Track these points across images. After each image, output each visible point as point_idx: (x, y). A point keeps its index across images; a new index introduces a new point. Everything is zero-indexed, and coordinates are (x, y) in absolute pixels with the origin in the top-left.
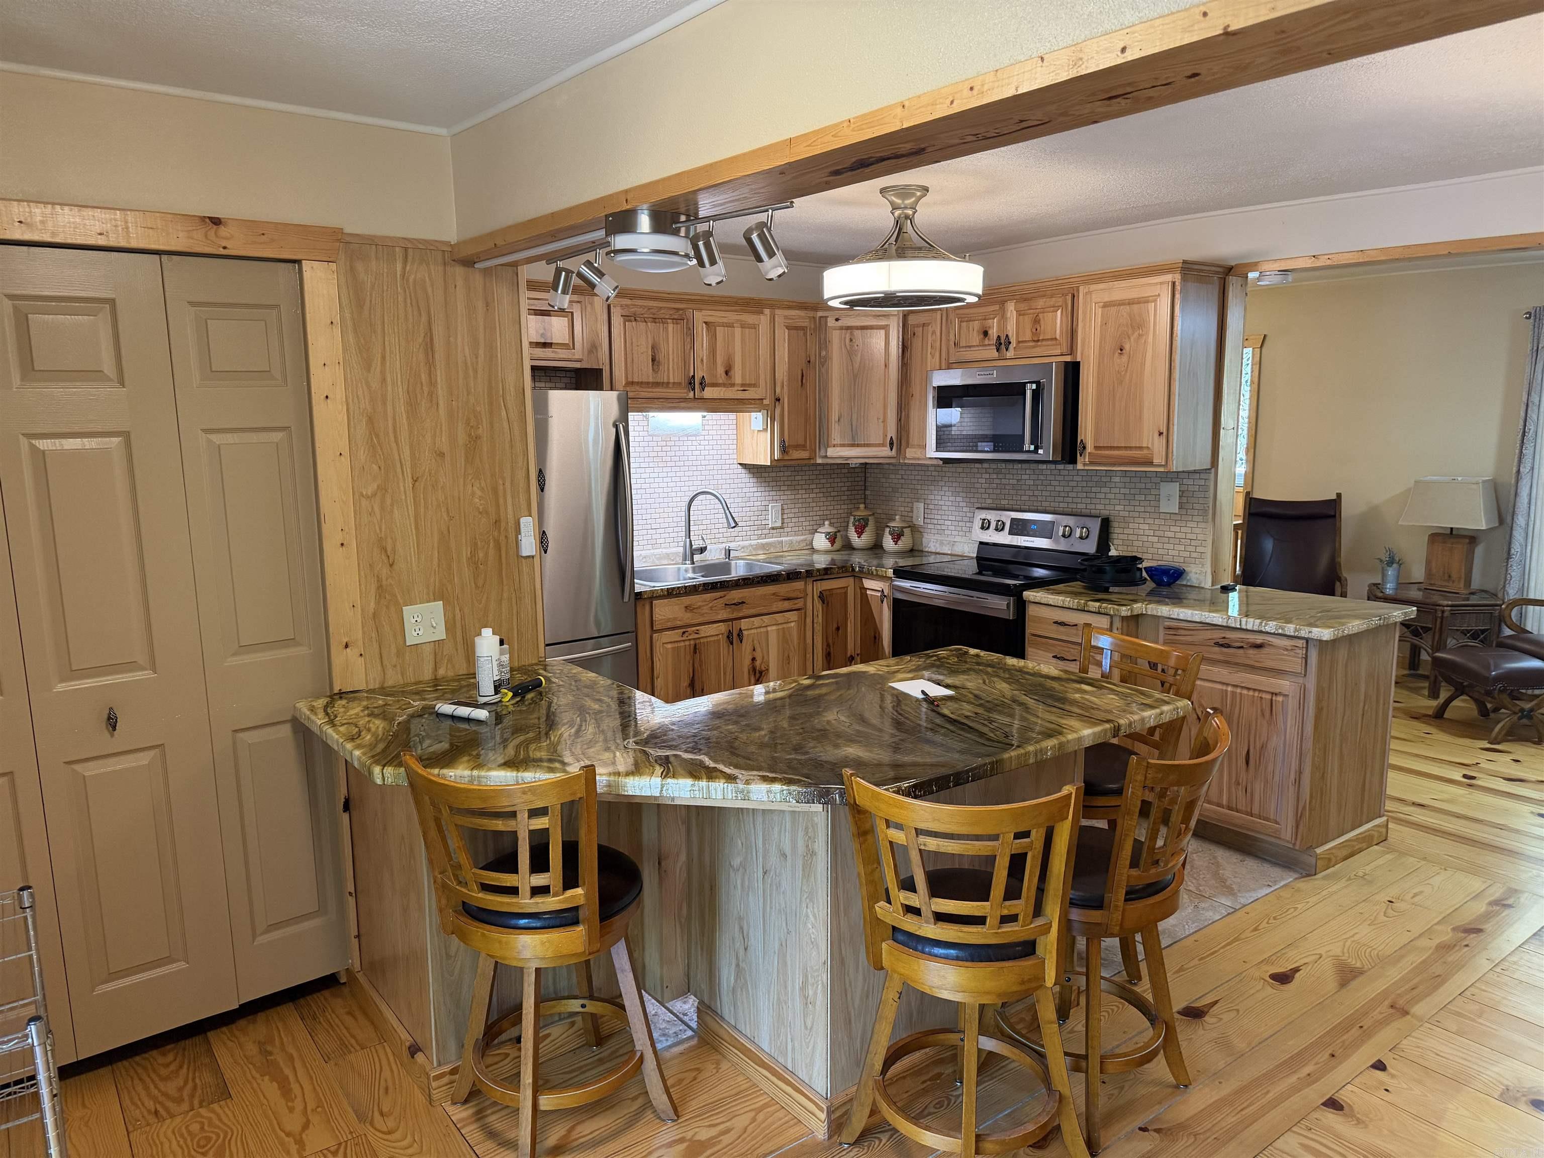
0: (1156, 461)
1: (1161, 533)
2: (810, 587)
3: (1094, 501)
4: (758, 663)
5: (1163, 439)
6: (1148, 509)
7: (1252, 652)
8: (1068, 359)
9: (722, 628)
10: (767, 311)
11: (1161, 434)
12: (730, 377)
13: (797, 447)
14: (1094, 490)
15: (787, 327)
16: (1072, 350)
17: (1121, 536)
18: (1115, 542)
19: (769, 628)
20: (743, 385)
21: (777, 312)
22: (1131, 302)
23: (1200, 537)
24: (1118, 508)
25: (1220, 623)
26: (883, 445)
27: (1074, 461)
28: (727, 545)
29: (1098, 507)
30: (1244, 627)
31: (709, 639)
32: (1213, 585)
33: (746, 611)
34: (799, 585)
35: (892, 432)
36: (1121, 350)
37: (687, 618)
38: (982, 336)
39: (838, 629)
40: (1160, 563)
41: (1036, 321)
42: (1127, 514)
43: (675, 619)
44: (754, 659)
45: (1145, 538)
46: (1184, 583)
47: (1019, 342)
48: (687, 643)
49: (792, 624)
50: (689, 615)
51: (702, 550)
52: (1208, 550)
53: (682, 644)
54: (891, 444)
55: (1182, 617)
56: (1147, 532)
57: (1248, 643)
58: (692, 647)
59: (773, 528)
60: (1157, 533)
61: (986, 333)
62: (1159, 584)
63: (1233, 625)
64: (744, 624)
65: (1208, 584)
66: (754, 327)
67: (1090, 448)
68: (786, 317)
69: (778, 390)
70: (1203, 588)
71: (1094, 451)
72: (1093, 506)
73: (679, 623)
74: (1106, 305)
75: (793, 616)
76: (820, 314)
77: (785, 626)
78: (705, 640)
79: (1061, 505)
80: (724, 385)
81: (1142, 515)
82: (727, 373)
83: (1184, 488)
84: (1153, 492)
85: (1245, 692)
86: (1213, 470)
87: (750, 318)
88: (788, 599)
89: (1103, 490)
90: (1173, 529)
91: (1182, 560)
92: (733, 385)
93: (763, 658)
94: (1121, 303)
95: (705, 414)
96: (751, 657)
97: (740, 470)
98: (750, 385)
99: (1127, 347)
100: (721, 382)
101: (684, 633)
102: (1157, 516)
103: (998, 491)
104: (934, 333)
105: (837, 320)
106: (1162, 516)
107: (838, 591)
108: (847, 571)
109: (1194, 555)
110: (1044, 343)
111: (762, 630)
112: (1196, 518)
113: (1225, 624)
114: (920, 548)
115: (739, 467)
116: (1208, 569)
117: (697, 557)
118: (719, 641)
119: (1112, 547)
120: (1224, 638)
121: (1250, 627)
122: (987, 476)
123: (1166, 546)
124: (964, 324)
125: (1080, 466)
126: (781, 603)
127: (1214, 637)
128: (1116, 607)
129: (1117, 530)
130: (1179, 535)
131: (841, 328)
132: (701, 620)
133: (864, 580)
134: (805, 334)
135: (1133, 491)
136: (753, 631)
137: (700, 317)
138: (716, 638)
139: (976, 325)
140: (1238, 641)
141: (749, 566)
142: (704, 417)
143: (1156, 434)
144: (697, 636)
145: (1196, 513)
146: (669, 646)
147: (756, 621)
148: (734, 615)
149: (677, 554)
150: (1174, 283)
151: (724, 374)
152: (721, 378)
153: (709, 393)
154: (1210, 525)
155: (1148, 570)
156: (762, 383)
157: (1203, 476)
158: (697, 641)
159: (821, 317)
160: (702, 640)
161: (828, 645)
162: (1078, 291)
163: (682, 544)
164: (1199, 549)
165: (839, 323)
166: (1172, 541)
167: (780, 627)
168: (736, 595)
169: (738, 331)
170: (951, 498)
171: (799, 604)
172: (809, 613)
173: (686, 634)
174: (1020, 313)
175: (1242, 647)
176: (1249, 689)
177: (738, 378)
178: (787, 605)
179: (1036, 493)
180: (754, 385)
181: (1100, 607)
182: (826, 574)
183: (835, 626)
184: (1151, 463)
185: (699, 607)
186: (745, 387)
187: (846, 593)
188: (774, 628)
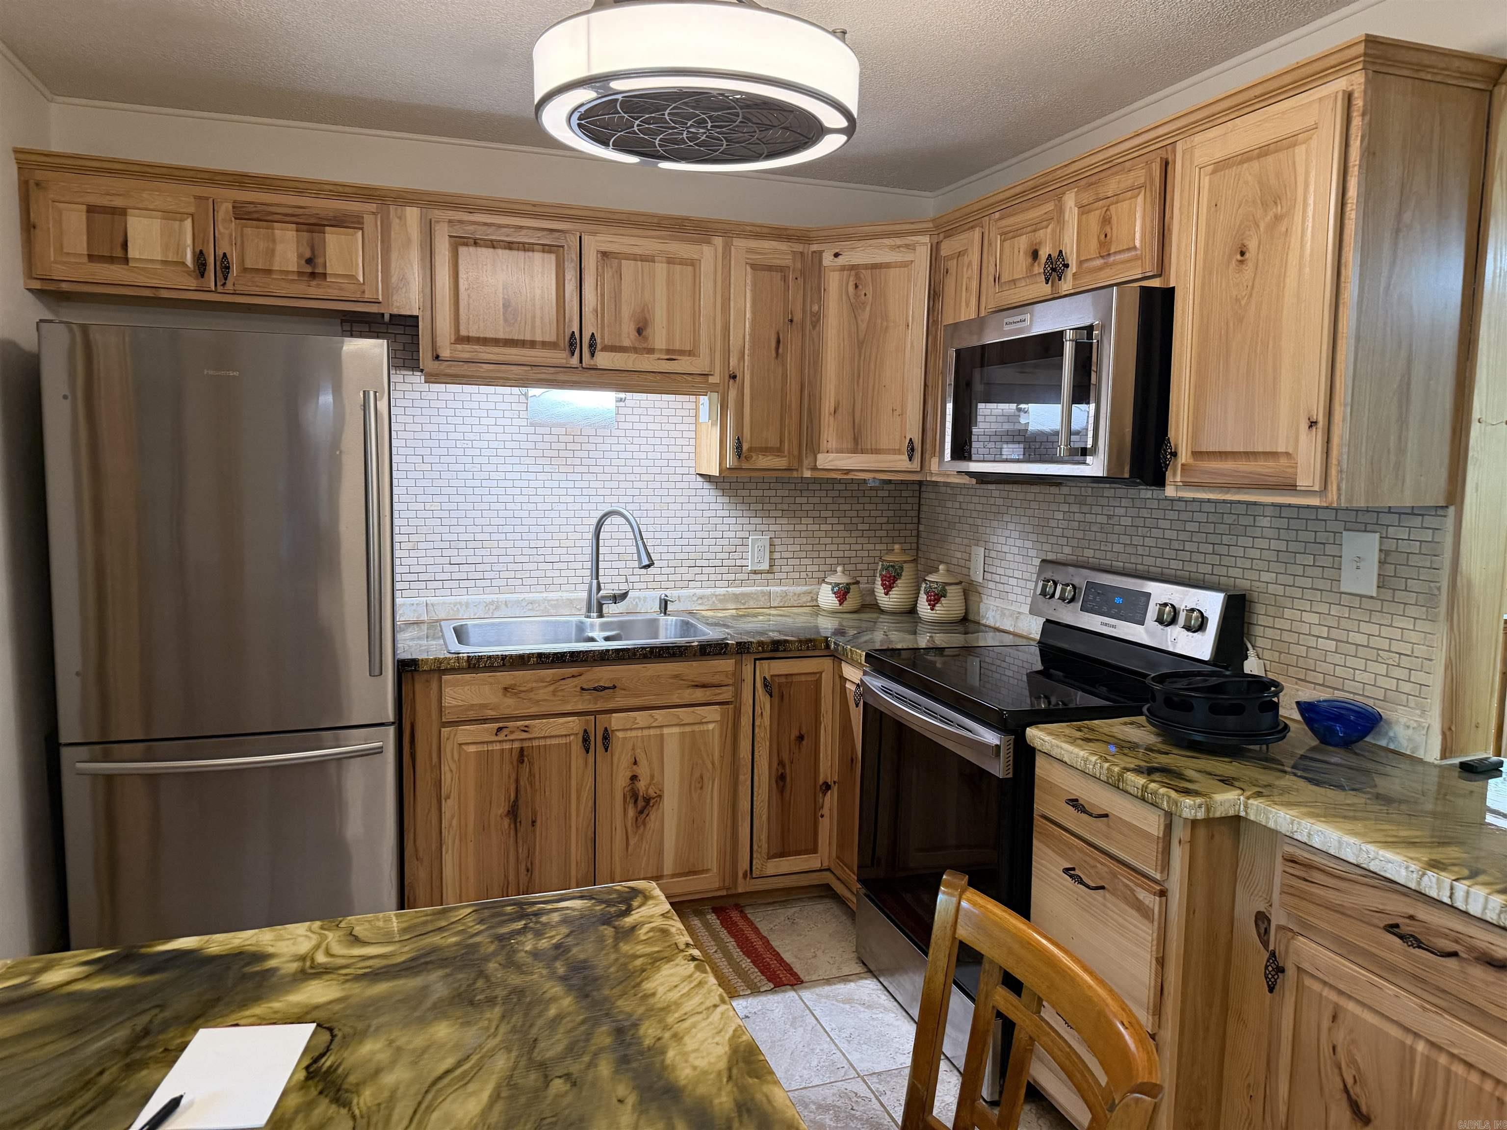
0: (1303, 482)
1: (1342, 636)
2: (748, 669)
3: (1226, 561)
4: (642, 785)
5: (1319, 434)
6: (1320, 584)
7: (1478, 972)
8: (1156, 283)
9: (574, 724)
10: (718, 241)
11: (1312, 424)
12: (646, 339)
13: (765, 450)
14: (1226, 539)
15: (754, 267)
16: (1162, 269)
17: (1269, 633)
18: (1260, 642)
19: (666, 731)
20: (668, 351)
21: (737, 242)
22: (1264, 151)
23: (1421, 650)
24: (1266, 576)
26: (899, 452)
27: (1156, 481)
28: (662, 593)
29: (1233, 572)
30: (1460, 904)
31: (549, 742)
32: (1443, 756)
33: (620, 701)
34: (726, 665)
35: (914, 433)
36: (1242, 254)
37: (509, 705)
38: (1030, 260)
39: (801, 738)
40: (1339, 695)
41: (1106, 221)
42: (1280, 590)
43: (484, 706)
44: (634, 778)
45: (1312, 642)
46: (1383, 743)
47: (1081, 263)
48: (507, 746)
49: (711, 726)
50: (510, 701)
51: (617, 598)
52: (1436, 682)
53: (497, 747)
54: (911, 450)
55: (1317, 842)
56: (1316, 630)
57: (1471, 949)
58: (515, 755)
59: (755, 572)
60: (1335, 633)
61: (1035, 255)
62: (1326, 738)
64: (616, 721)
65: (1432, 752)
66: (693, 263)
67: (1184, 457)
68: (750, 251)
69: (733, 361)
70: (1421, 761)
71: (1191, 461)
72: (1223, 571)
73: (490, 713)
74: (1220, 166)
75: (712, 713)
76: (815, 247)
77: (696, 728)
78: (542, 742)
80: (635, 350)
81: (1308, 594)
82: (639, 331)
83: (1391, 545)
84: (1324, 549)
85: (1459, 1069)
86: (1452, 510)
87: (682, 249)
88: (704, 686)
89: (1242, 541)
90: (1364, 627)
91: (1380, 694)
92: (651, 351)
93: (652, 777)
94: (1245, 157)
96: (629, 774)
97: (700, 482)
98: (682, 352)
99: (1252, 245)
100: (627, 343)
101: (500, 729)
102: (1334, 598)
103: (1080, 534)
104: (970, 264)
105: (836, 255)
106: (1345, 600)
107: (803, 678)
108: (815, 648)
109: (1406, 687)
110: (1117, 258)
111: (652, 732)
112: (1412, 611)
114: (975, 620)
115: (699, 479)
116: (1435, 721)
117: (609, 608)
118: (568, 746)
119: (1251, 652)
120: (1411, 917)
121: (1475, 909)
122: (1065, 508)
123: (1351, 662)
124: (1007, 244)
125: (1170, 491)
126: (688, 691)
127: (1389, 908)
128: (1174, 795)
129: (1262, 620)
130: (1376, 642)
131: (843, 268)
132: (533, 710)
133: (844, 664)
134: (785, 279)
135: (1293, 547)
136: (633, 734)
137: (593, 245)
138: (563, 741)
139: (1023, 243)
140: (1446, 937)
141: (686, 627)
143: (1304, 425)
144: (524, 735)
145: (1413, 598)
146: (472, 749)
147: (641, 717)
148: (599, 706)
149: (581, 600)
150: (1350, 93)
151: (633, 334)
152: (628, 337)
153: (603, 360)
154: (1442, 628)
155: (1300, 708)
156: (704, 349)
157: (1429, 521)
158: (526, 744)
159: (814, 252)
160: (535, 743)
161: (781, 763)
162: (1174, 152)
163: (587, 587)
164: (1417, 676)
165: (840, 261)
166: (1362, 652)
167: (688, 729)
168: (604, 674)
169: (661, 269)
170: (1019, 543)
171: (726, 694)
172: (747, 709)
173: (505, 732)
174: (1084, 210)
175: (1455, 954)
176: (1470, 1066)
177: (659, 338)
178: (699, 695)
180: (690, 353)
181: (1145, 788)
182: (776, 650)
183: (795, 733)
184: (1291, 487)
185: (531, 690)
186: (672, 354)
187: (818, 683)
188: (676, 730)
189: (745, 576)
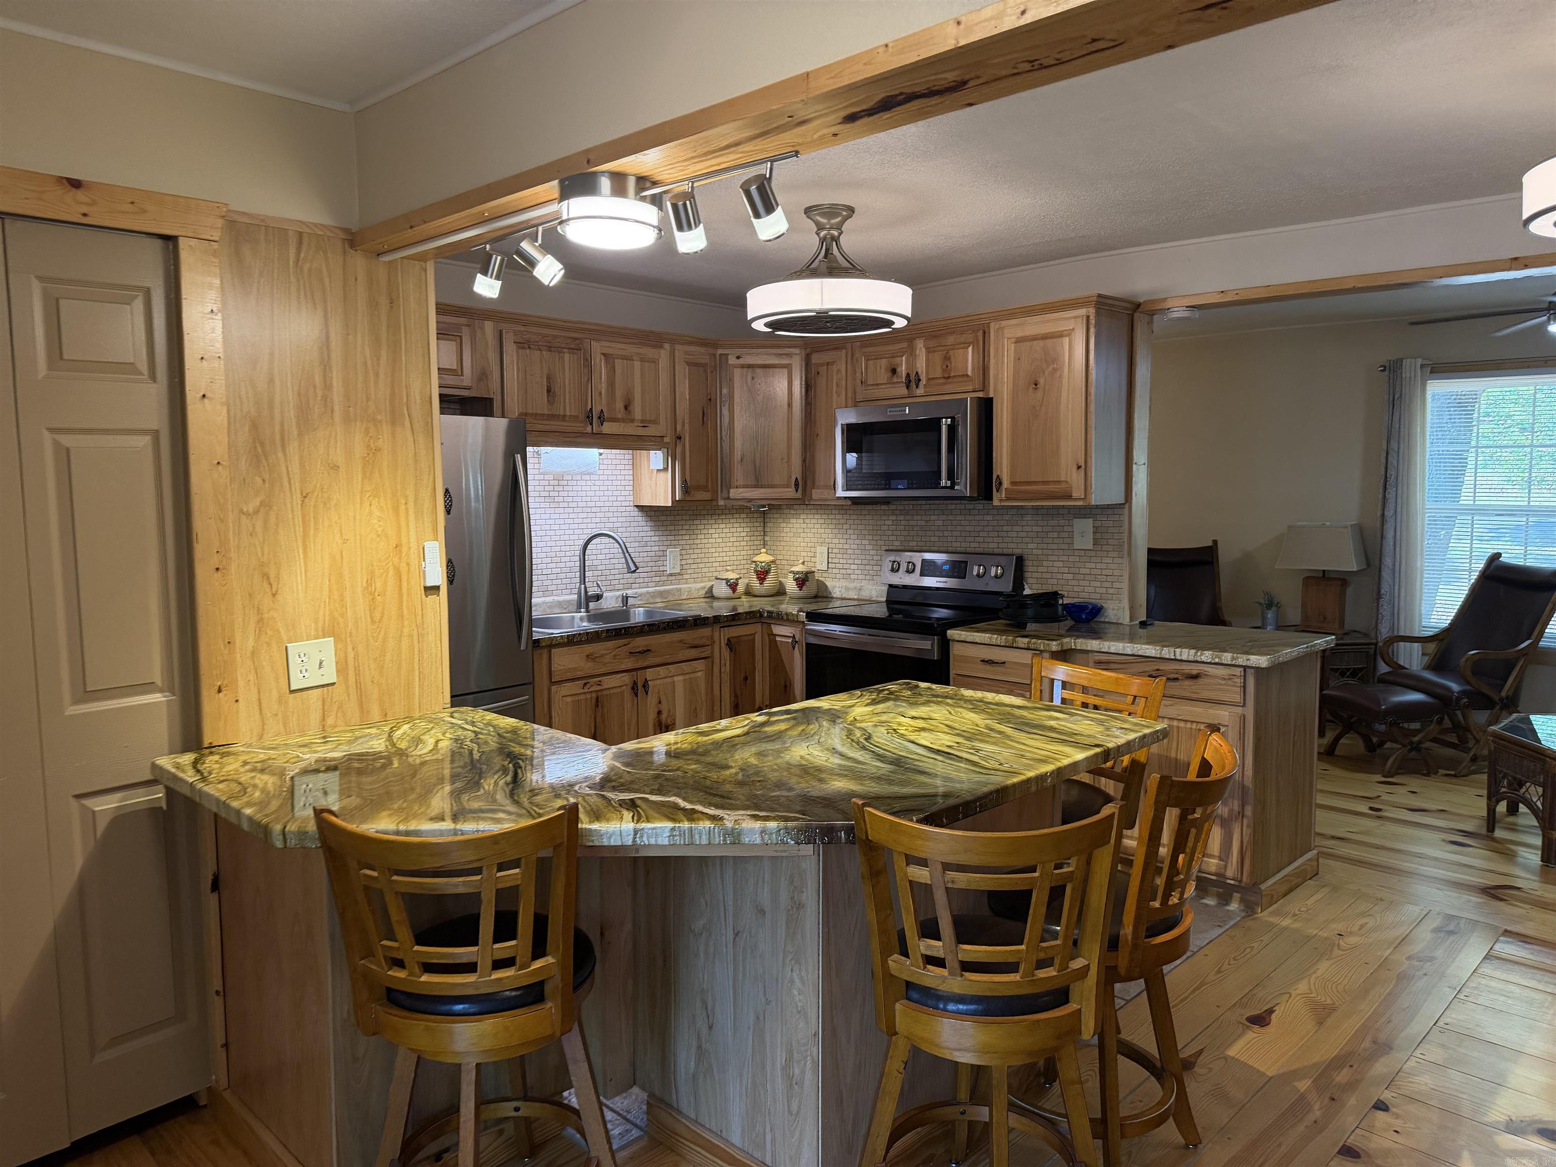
0: (1075, 495)
1: (1077, 571)
2: (716, 635)
3: (1006, 540)
4: (664, 716)
5: (1082, 470)
6: (1063, 547)
7: (1187, 683)
8: (981, 395)
9: (626, 678)
10: (667, 346)
11: (1079, 467)
12: (630, 412)
13: (699, 488)
14: (1005, 528)
15: (688, 363)
16: (985, 386)
17: (1035, 575)
18: (1030, 581)
19: (676, 678)
20: (642, 421)
21: (677, 347)
22: (1045, 337)
23: (1116, 573)
24: (1031, 546)
25: (1153, 655)
26: (788, 486)
27: (989, 497)
28: (624, 592)
29: (1010, 546)
30: (1178, 657)
31: (612, 691)
32: (1131, 621)
33: (651, 660)
34: (705, 632)
35: (797, 472)
36: (1036, 385)
37: (589, 668)
38: (890, 374)
39: (746, 678)
40: (1076, 600)
41: (947, 358)
42: (1040, 552)
43: (575, 669)
44: (659, 713)
45: (1060, 576)
46: (1102, 619)
47: (929, 380)
48: (588, 696)
49: (699, 674)
50: (590, 665)
51: (598, 597)
52: (1125, 586)
53: (583, 697)
54: (797, 485)
55: (1113, 650)
56: (1062, 570)
57: (1183, 674)
58: (594, 701)
59: (671, 575)
60: (1072, 570)
61: (894, 371)
62: (1078, 620)
63: (1167, 657)
64: (649, 674)
65: (1126, 620)
66: (655, 361)
67: (1006, 484)
68: (686, 353)
69: (679, 428)
70: (1121, 624)
71: (1010, 487)
72: (1005, 545)
73: (580, 674)
74: (1019, 341)
75: (700, 665)
76: (720, 351)
77: (692, 675)
78: (608, 692)
79: (972, 545)
80: (623, 420)
81: (1056, 552)
82: (626, 407)
83: (1098, 524)
84: (1066, 529)
85: (1182, 724)
86: (1127, 506)
87: (649, 352)
88: (696, 647)
89: (1016, 528)
90: (1088, 565)
91: (1098, 596)
92: (632, 421)
93: (669, 711)
94: (1034, 338)
95: (602, 451)
96: (656, 711)
97: (636, 513)
98: (650, 422)
99: (1041, 381)
100: (620, 416)
101: (585, 684)
102: (1070, 553)
103: (906, 533)
104: (839, 371)
105: (738, 358)
106: (1077, 553)
107: (745, 638)
108: (755, 617)
109: (1111, 591)
110: (955, 380)
111: (669, 680)
112: (1112, 554)
113: (1158, 656)
114: (825, 594)
115: (636, 509)
116: (1126, 604)
117: (592, 605)
118: (622, 692)
119: (1026, 586)
120: (1158, 670)
121: (1184, 657)
122: (894, 518)
123: (1082, 583)
124: (871, 362)
125: (996, 502)
126: (688, 651)
127: (1147, 669)
128: (1046, 642)
129: (1030, 569)
130: (1094, 572)
131: (743, 366)
132: (603, 670)
133: (773, 626)
134: (705, 372)
135: (1046, 529)
136: (658, 682)
137: (597, 348)
138: (619, 690)
139: (884, 363)
140: (1172, 673)
141: (649, 613)
142: (601, 454)
143: (1075, 468)
144: (599, 688)
145: (1111, 548)
146: (569, 699)
147: (662, 671)
148: (640, 664)
149: (569, 602)
150: (1088, 317)
151: (622, 409)
152: (620, 412)
153: (607, 428)
154: (1125, 561)
155: (1065, 607)
156: (662, 419)
157: (1116, 511)
158: (600, 694)
159: (721, 355)
160: (605, 693)
161: (736, 697)
162: (989, 328)
163: (576, 591)
164: (1116, 585)
165: (741, 361)
166: (1087, 577)
167: (687, 677)
168: (640, 642)
169: (637, 364)
170: (857, 542)
171: (707, 652)
172: (717, 661)
173: (588, 685)
174: (929, 351)
175: (1177, 679)
176: (1186, 721)
177: (638, 414)
178: (693, 653)
179: (946, 534)
180: (655, 422)
181: (1029, 643)
182: (734, 620)
183: (743, 675)
184: (1069, 497)
185: (602, 656)
186: (645, 424)
187: (753, 641)
188: (680, 678)
189: (665, 578)
